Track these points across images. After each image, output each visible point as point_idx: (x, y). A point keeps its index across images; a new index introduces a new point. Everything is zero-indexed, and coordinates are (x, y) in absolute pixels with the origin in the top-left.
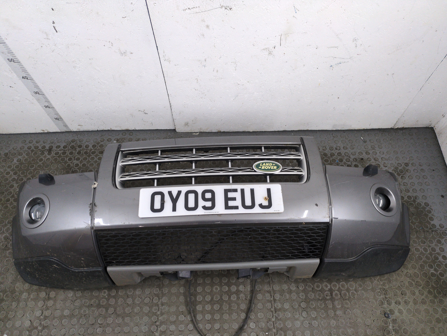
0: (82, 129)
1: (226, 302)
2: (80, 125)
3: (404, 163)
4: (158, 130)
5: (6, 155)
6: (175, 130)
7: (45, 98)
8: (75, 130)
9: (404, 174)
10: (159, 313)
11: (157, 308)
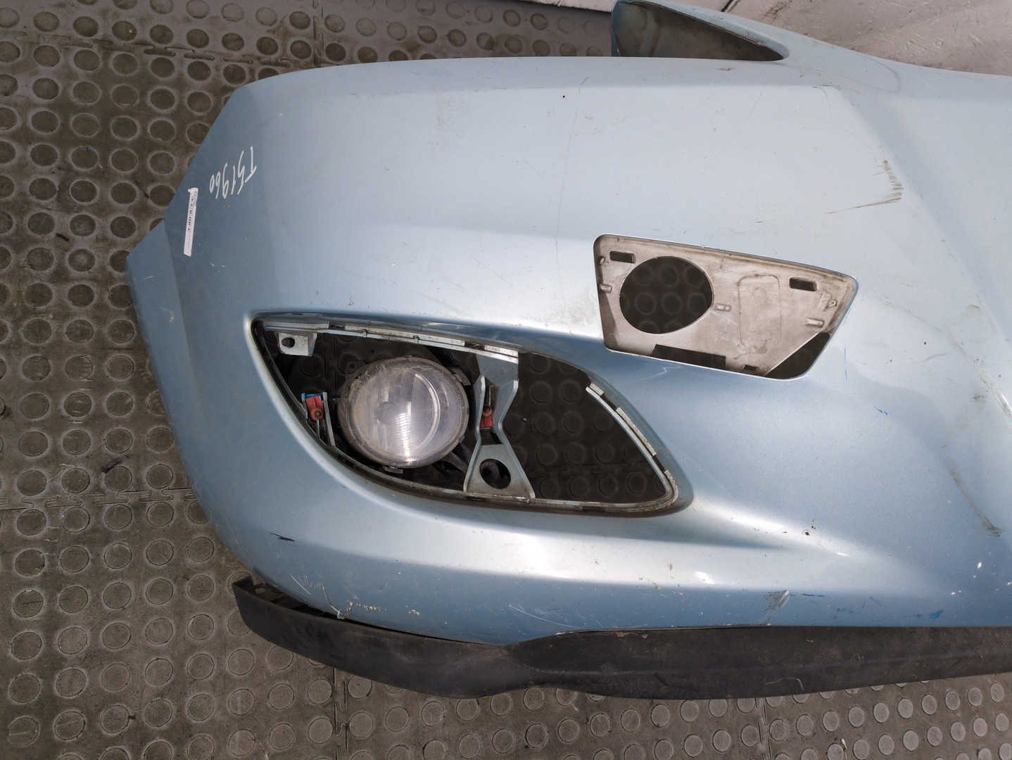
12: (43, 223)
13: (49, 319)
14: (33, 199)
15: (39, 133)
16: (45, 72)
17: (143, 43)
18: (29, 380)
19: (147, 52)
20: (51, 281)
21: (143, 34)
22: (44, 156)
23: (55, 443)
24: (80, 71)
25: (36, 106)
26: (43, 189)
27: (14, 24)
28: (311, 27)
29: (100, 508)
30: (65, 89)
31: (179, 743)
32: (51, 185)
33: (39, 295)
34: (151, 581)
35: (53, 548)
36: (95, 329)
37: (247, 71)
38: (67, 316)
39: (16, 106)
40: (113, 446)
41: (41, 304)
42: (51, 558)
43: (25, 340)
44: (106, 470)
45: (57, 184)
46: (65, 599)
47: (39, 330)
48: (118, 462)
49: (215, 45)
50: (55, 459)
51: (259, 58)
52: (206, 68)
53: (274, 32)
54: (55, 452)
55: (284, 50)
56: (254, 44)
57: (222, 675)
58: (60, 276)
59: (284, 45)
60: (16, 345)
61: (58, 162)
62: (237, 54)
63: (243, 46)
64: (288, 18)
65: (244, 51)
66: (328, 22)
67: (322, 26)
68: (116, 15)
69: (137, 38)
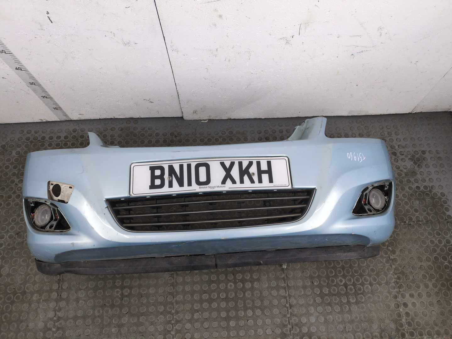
0: (83, 118)
1: (241, 299)
2: (80, 114)
3: (421, 151)
4: (164, 117)
5: (3, 147)
6: (182, 118)
7: (42, 88)
8: (75, 119)
9: (420, 163)
10: (173, 311)
11: (172, 307)
12: (13, 182)
13: (11, 202)
14: (12, 176)
15: (15, 162)
16: (18, 149)
17: (39, 141)
18: (5, 215)
19: (40, 142)
20: (12, 194)
21: (39, 139)
22: (15, 167)
23: (8, 228)
24: (25, 148)
25: (15, 157)
26: (14, 174)
27: (14, 140)
28: (77, 132)
29: (15, 242)
30: (22, 152)
31: (23, 295)
32: (16, 173)
33: (10, 197)
34: (23, 259)
35: (4, 251)
36: (20, 204)
37: (61, 144)
38: (14, 201)
39: (11, 157)
40: (19, 229)
41: (10, 199)
42: (3, 253)
43: (5, 207)
44: (17, 234)
45: (17, 173)
46: (5, 262)
47: (9, 204)
48: (20, 232)
49: (55, 139)
50: (8, 231)
51: (64, 140)
52: (52, 144)
53: (68, 134)
54: (8, 230)
55: (70, 138)
56: (63, 137)
57: (35, 281)
58: (14, 193)
59: (70, 136)
60: (4, 207)
61: (18, 168)
62: (59, 140)
63: (61, 138)
64: (72, 131)
65: (61, 139)
66: (81, 130)
67: (80, 131)
68: (35, 135)
69: (38, 139)
